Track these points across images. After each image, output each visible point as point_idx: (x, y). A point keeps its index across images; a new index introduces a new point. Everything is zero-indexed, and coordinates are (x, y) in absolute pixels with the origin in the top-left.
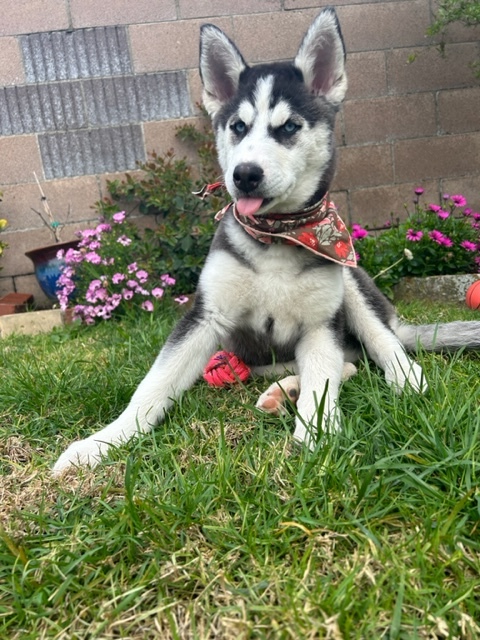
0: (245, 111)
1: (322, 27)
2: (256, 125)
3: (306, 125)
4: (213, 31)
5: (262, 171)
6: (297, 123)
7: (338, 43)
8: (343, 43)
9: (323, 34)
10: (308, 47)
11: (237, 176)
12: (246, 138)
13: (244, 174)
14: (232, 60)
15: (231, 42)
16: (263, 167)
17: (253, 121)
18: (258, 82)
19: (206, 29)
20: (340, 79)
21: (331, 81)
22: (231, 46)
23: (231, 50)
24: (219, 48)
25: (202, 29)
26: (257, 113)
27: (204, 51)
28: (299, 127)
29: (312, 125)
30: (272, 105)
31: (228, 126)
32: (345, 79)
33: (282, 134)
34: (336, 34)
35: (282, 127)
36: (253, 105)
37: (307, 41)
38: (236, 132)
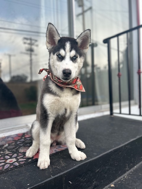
1: (86, 34)
3: (79, 57)
4: (52, 26)
6: (77, 56)
10: (81, 38)
14: (56, 35)
17: (65, 55)
18: (66, 43)
19: (50, 25)
22: (56, 31)
23: (56, 32)
24: (53, 31)
25: (48, 24)
26: (66, 53)
27: (48, 30)
30: (71, 51)
31: (55, 54)
33: (73, 59)
35: (73, 57)
36: (65, 51)
38: (58, 57)
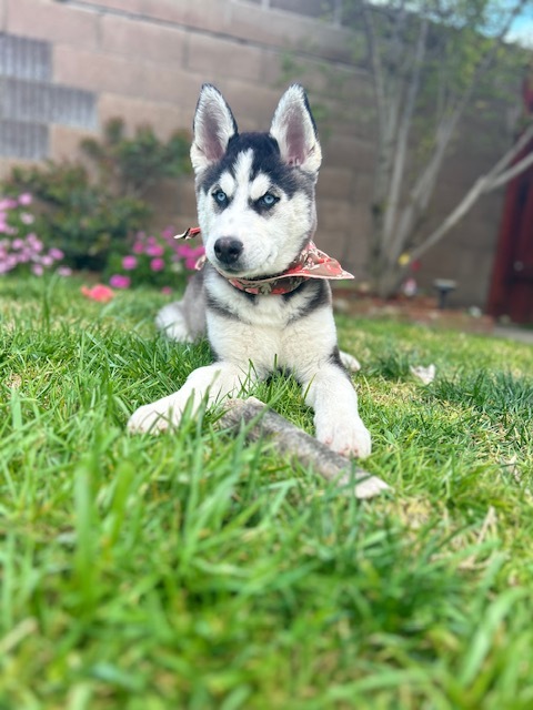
0: (226, 182)
1: (290, 101)
2: (236, 198)
3: (284, 196)
4: (213, 92)
5: (241, 245)
6: (276, 195)
7: (307, 115)
8: (311, 115)
9: (292, 106)
11: (217, 248)
12: (227, 210)
13: (224, 247)
14: (224, 122)
15: (227, 106)
16: (242, 240)
17: (234, 193)
18: (239, 155)
19: (206, 88)
20: (313, 148)
21: (305, 151)
22: (226, 110)
23: (226, 113)
24: (216, 109)
25: (203, 88)
26: (237, 186)
27: (201, 106)
28: (277, 199)
29: (290, 196)
30: (252, 178)
31: (209, 193)
32: (318, 150)
33: (261, 205)
34: (304, 107)
35: (262, 198)
36: (234, 177)
37: (278, 113)
38: (217, 201)
